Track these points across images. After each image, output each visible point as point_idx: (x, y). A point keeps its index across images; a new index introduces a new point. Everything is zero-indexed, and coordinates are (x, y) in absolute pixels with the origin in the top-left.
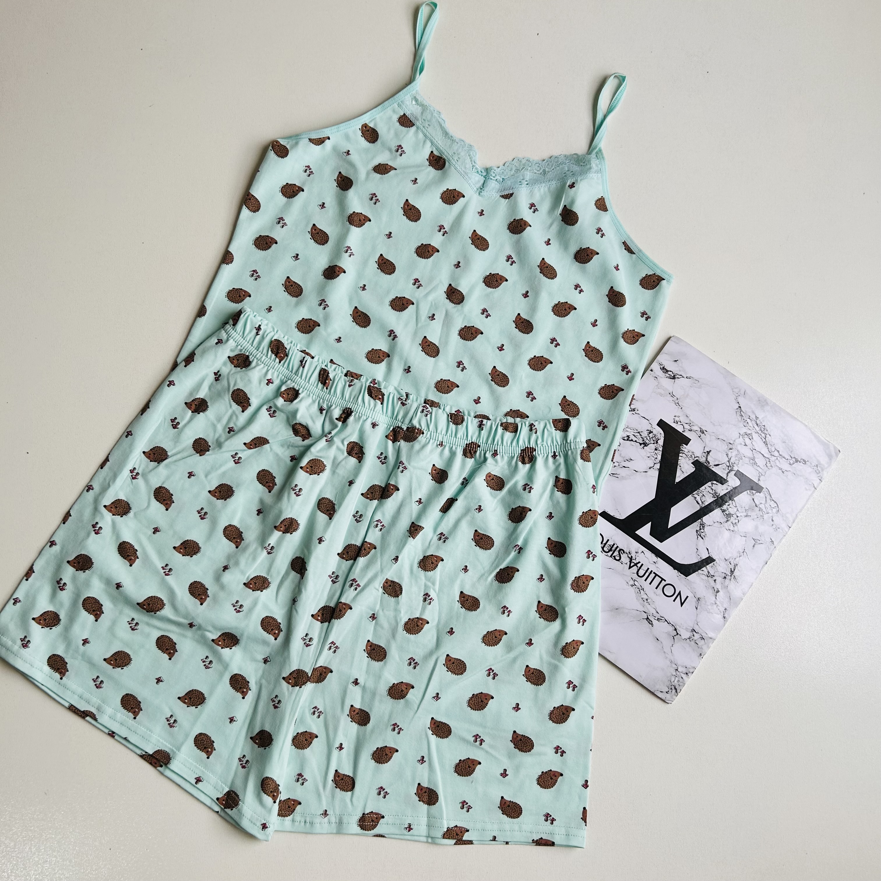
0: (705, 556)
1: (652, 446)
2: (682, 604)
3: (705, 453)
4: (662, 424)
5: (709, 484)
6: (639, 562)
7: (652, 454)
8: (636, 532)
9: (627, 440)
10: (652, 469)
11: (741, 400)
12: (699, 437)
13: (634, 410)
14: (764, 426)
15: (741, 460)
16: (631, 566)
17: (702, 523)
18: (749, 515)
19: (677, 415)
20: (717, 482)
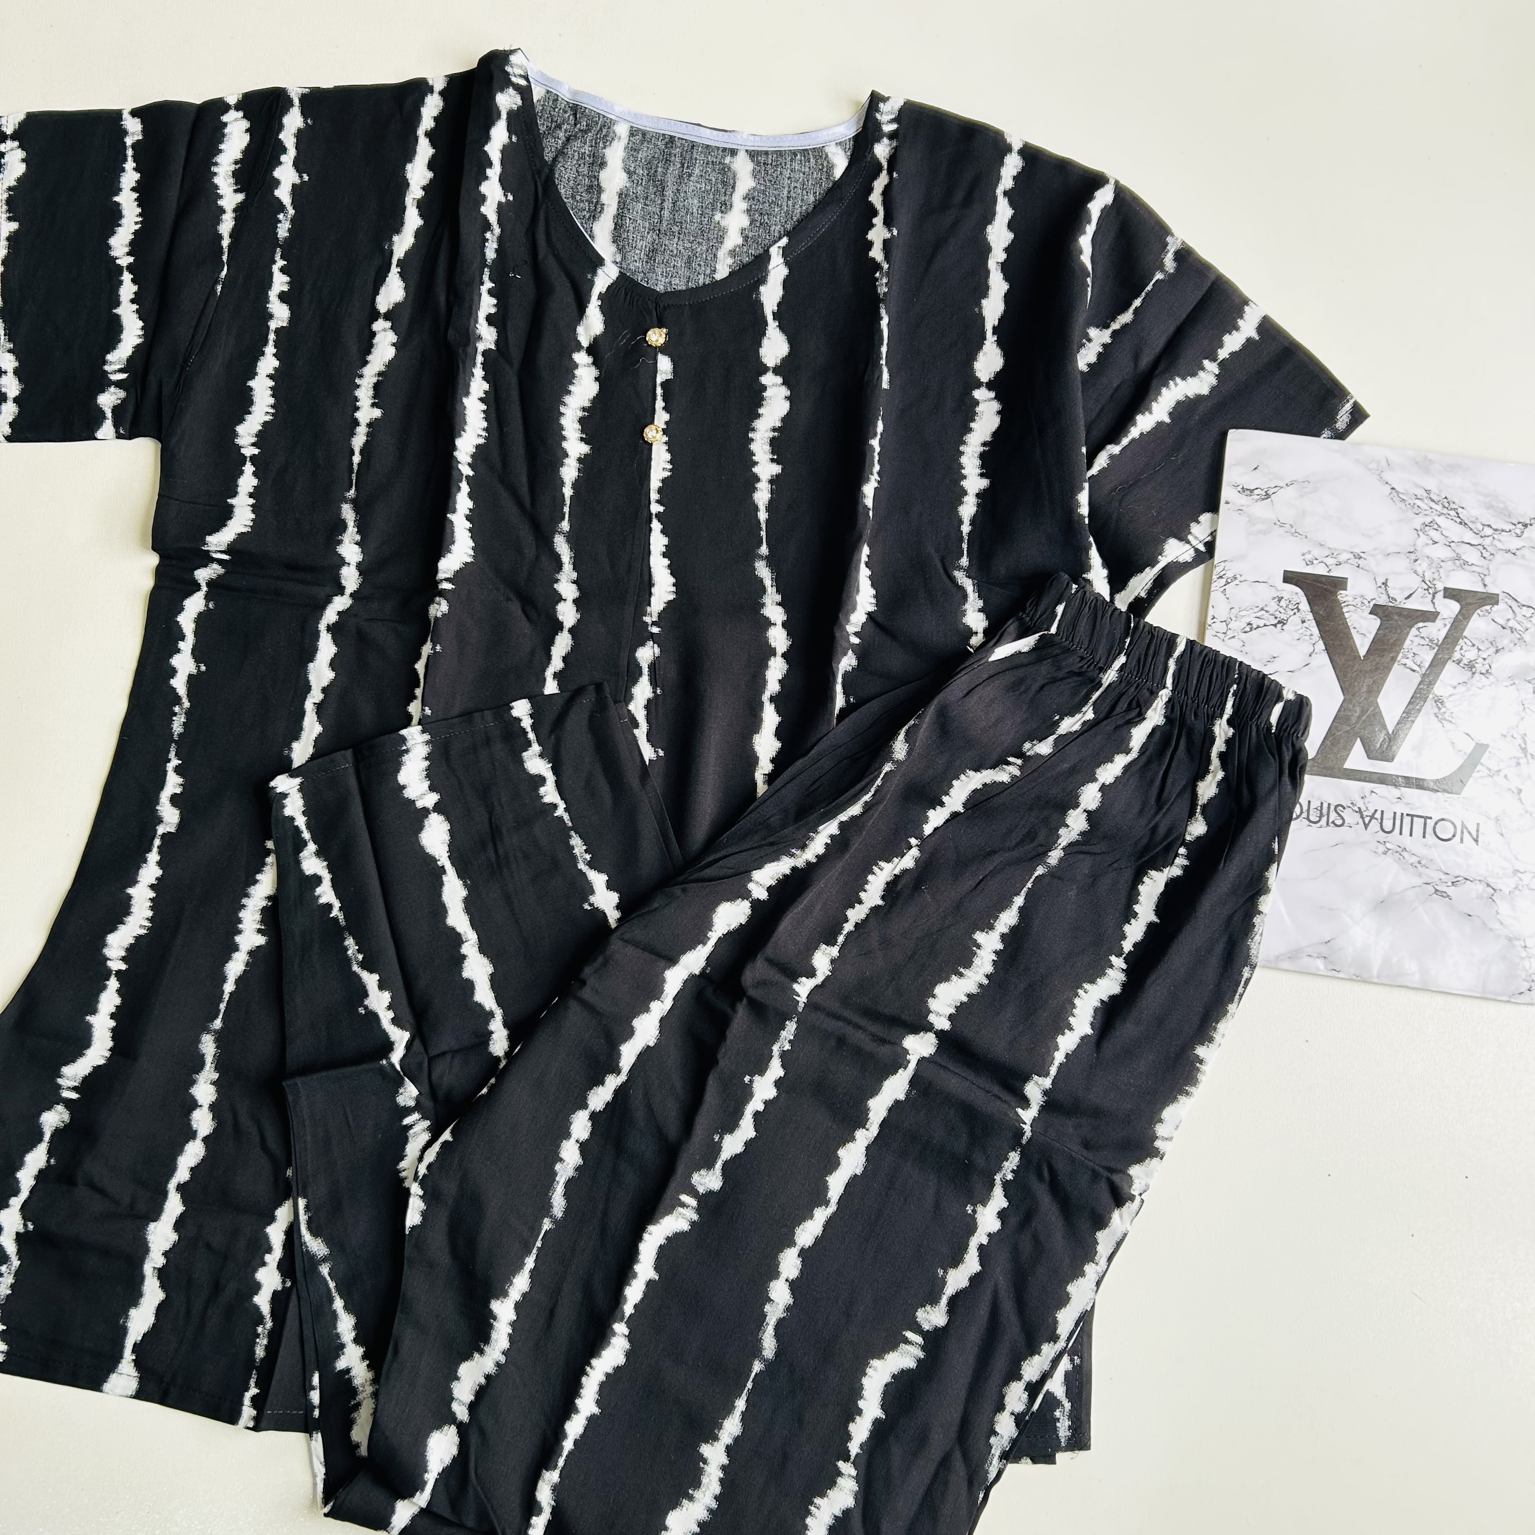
0: (1469, 747)
1: (1295, 620)
2: (1476, 841)
3: (1380, 587)
4: (1290, 578)
5: (1414, 631)
6: (1376, 811)
7: (1301, 631)
8: (1344, 767)
9: (1251, 629)
10: (1313, 655)
11: (1388, 476)
12: (1358, 567)
13: (1236, 578)
14: (1446, 498)
15: (1441, 570)
16: (1367, 822)
17: (1436, 698)
18: (1500, 648)
19: (1305, 552)
20: (1424, 622)
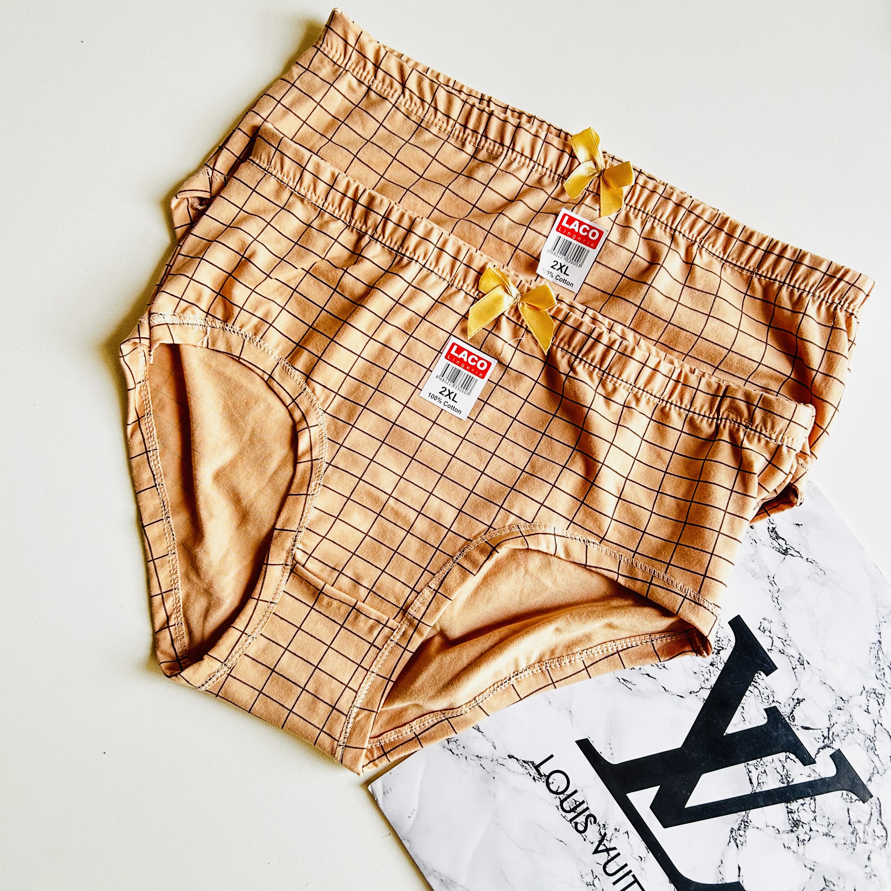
0: (731, 878)
3: (793, 699)
5: (782, 756)
6: (615, 849)
7: (703, 669)
8: (628, 795)
10: (693, 695)
11: (886, 630)
12: (793, 669)
15: (850, 734)
16: (599, 849)
17: (745, 818)
18: (831, 834)
19: (767, 618)
20: (796, 757)
